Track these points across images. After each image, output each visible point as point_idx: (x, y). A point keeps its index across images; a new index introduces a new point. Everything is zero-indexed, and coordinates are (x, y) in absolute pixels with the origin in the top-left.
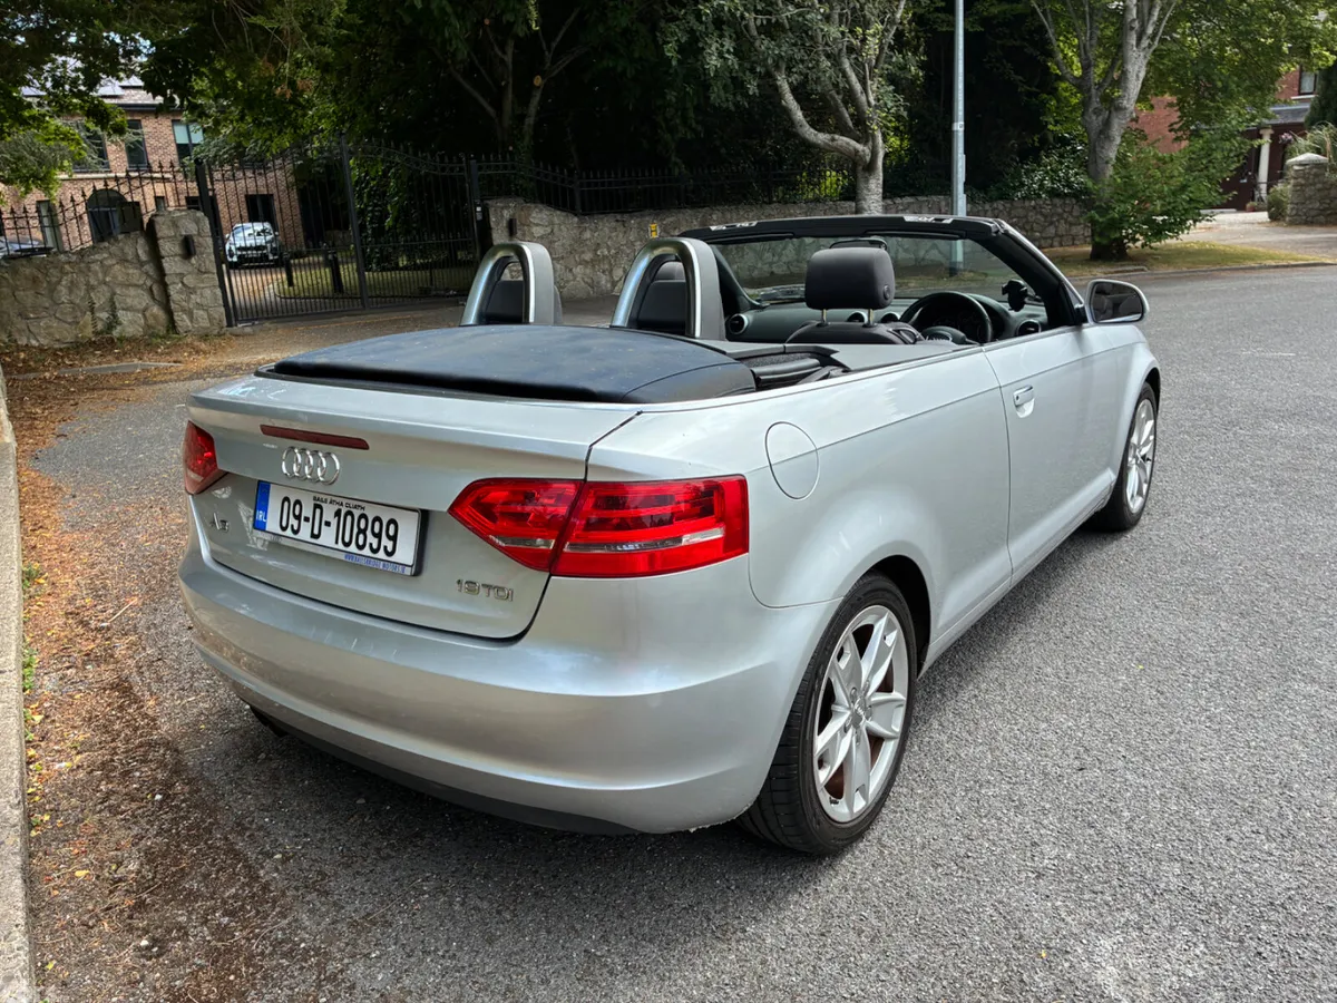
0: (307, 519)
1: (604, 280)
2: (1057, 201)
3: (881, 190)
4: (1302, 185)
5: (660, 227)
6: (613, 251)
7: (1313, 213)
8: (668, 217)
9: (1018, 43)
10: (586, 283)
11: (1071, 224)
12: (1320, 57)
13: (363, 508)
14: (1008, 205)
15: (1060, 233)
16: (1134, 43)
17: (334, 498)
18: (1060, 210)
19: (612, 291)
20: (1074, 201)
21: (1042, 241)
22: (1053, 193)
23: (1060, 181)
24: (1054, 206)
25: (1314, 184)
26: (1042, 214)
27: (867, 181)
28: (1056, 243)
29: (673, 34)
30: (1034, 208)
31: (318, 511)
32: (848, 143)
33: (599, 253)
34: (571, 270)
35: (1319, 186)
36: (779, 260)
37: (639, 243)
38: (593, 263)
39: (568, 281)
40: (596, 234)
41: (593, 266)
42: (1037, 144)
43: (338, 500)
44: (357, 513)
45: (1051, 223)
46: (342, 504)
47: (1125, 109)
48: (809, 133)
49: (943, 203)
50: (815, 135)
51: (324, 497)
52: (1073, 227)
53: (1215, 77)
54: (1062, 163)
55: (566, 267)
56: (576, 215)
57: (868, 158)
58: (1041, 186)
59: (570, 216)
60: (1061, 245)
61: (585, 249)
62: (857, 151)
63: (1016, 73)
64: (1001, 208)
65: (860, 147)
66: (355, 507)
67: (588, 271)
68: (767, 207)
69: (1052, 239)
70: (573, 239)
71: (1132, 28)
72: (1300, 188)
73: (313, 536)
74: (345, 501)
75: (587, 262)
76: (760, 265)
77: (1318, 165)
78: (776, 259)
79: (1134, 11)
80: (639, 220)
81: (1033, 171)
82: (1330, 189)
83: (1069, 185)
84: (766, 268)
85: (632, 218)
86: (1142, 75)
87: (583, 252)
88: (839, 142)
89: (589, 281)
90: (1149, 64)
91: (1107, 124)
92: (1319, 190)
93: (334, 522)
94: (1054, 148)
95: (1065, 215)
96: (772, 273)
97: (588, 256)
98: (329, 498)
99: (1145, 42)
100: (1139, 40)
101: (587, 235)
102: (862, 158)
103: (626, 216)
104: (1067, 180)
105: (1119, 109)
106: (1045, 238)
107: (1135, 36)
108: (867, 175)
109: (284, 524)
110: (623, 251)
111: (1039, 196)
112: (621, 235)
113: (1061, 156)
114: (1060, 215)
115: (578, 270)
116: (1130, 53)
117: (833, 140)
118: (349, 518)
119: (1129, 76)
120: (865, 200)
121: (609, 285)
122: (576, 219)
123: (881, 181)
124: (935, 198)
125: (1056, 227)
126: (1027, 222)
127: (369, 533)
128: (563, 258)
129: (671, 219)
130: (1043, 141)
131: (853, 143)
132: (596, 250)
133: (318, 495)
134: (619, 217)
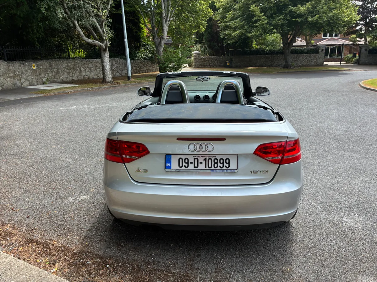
0: (191, 163)
1: (18, 83)
2: (145, 61)
3: (108, 57)
4: (196, 59)
5: (36, 65)
6: (20, 73)
7: (199, 65)
8: (38, 62)
9: (133, 18)
10: (13, 84)
11: (149, 67)
12: (202, 29)
13: (215, 157)
14: (134, 61)
15: (147, 69)
16: (165, 22)
17: (202, 156)
18: (146, 63)
19: (22, 86)
20: (149, 61)
21: (143, 71)
22: (145, 59)
23: (145, 55)
24: (145, 62)
25: (198, 58)
26: (143, 64)
27: (104, 54)
28: (146, 72)
29: (43, 5)
30: (140, 62)
31: (196, 160)
32: (98, 43)
33: (15, 74)
34: (6, 80)
35: (199, 59)
36: (75, 76)
37: (29, 70)
38: (14, 77)
39: (5, 83)
40: (14, 67)
41: (14, 78)
42: (139, 46)
43: (204, 156)
44: (213, 159)
45: (145, 66)
46: (206, 157)
47: (164, 39)
48: (86, 39)
49: (118, 60)
50: (88, 40)
51: (198, 156)
52: (150, 68)
53: (182, 32)
54: (145, 51)
55: (4, 79)
56: (5, 61)
57: (104, 47)
58: (141, 56)
59: (4, 62)
60: (148, 72)
61: (10, 72)
62: (101, 45)
63: (133, 27)
64: (133, 62)
65: (101, 44)
66: (212, 157)
67: (12, 80)
68: (69, 60)
69: (145, 70)
70: (6, 69)
71: (164, 19)
72: (195, 59)
73: (195, 167)
74: (207, 156)
75: (11, 77)
76: (69, 77)
77: (199, 54)
78: (73, 75)
79: (164, 14)
80: (28, 63)
81: (139, 52)
82: (201, 60)
83: (148, 57)
84: (71, 78)
85: (26, 62)
86: (167, 30)
87: (10, 73)
88: (95, 42)
89: (13, 83)
90: (168, 28)
91: (160, 42)
92: (199, 60)
93: (204, 162)
94: (142, 47)
95: (148, 64)
96: (73, 79)
97: (11, 75)
98: (200, 156)
99: (167, 23)
100: (166, 22)
101: (11, 68)
102: (102, 47)
103: (24, 62)
104: (147, 55)
105: (163, 38)
106: (144, 70)
107: (165, 20)
108: (104, 52)
109: (181, 165)
110: (24, 73)
111: (141, 59)
112: (23, 68)
113: (144, 49)
114: (147, 64)
115: (8, 79)
116: (164, 25)
117: (93, 41)
118: (210, 161)
119: (165, 30)
120: (104, 59)
121: (20, 84)
122: (6, 63)
123: (108, 54)
124: (116, 59)
125: (146, 68)
126: (139, 66)
127: (219, 163)
128: (2, 76)
129: (39, 63)
130: (140, 45)
131: (99, 43)
132: (14, 73)
133: (195, 156)
134: (21, 62)
